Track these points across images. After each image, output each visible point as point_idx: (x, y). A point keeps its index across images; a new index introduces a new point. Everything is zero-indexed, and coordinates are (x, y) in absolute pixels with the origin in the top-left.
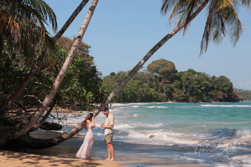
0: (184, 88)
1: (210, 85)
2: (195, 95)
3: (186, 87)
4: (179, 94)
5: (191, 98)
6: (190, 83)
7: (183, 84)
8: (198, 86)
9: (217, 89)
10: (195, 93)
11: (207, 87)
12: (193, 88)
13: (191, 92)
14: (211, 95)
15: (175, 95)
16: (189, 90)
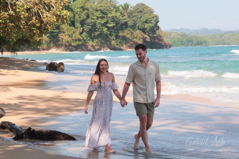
0: (78, 25)
1: (123, 19)
2: (97, 37)
3: (82, 23)
4: (70, 36)
5: (91, 43)
6: (88, 16)
7: (77, 17)
8: (103, 21)
9: (133, 27)
10: (97, 33)
11: (117, 24)
12: (94, 25)
13: (90, 32)
14: (124, 38)
15: (64, 38)
16: (87, 28)
